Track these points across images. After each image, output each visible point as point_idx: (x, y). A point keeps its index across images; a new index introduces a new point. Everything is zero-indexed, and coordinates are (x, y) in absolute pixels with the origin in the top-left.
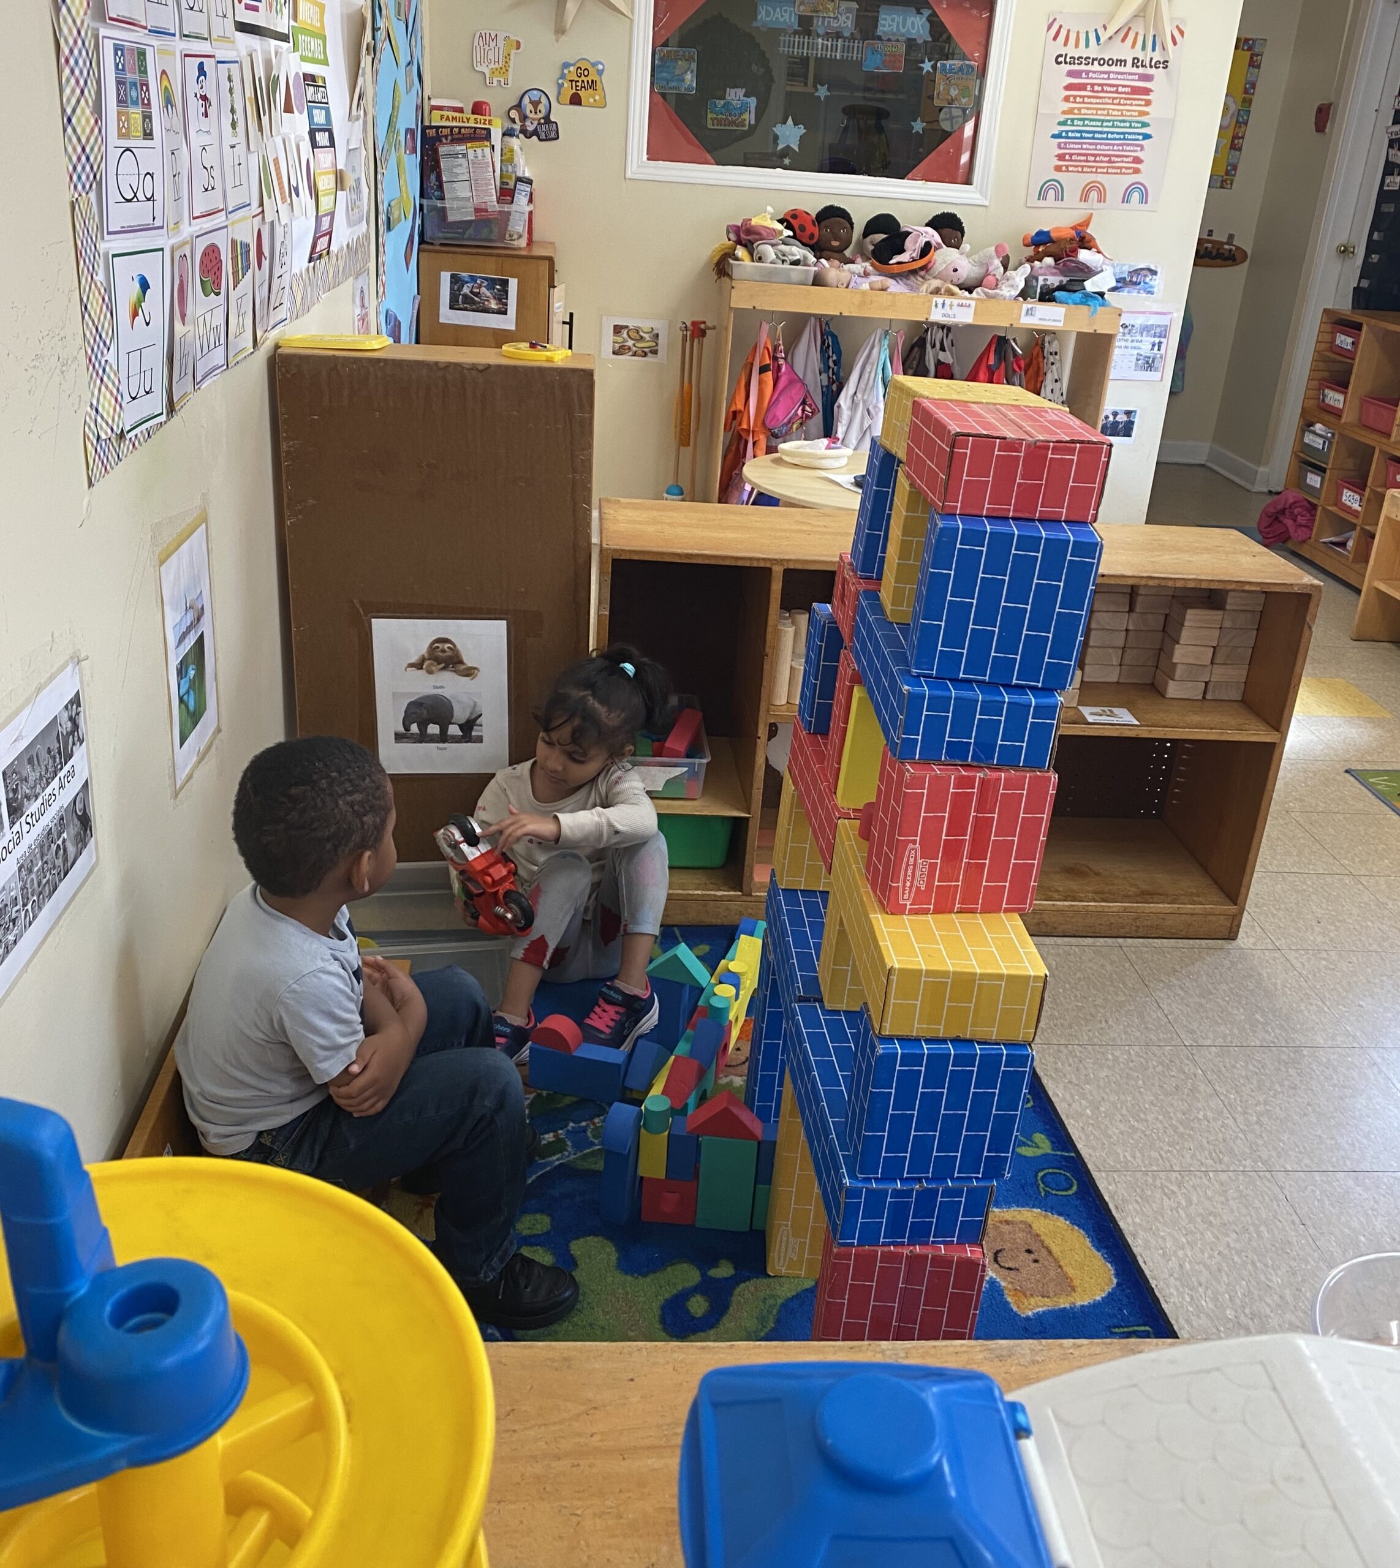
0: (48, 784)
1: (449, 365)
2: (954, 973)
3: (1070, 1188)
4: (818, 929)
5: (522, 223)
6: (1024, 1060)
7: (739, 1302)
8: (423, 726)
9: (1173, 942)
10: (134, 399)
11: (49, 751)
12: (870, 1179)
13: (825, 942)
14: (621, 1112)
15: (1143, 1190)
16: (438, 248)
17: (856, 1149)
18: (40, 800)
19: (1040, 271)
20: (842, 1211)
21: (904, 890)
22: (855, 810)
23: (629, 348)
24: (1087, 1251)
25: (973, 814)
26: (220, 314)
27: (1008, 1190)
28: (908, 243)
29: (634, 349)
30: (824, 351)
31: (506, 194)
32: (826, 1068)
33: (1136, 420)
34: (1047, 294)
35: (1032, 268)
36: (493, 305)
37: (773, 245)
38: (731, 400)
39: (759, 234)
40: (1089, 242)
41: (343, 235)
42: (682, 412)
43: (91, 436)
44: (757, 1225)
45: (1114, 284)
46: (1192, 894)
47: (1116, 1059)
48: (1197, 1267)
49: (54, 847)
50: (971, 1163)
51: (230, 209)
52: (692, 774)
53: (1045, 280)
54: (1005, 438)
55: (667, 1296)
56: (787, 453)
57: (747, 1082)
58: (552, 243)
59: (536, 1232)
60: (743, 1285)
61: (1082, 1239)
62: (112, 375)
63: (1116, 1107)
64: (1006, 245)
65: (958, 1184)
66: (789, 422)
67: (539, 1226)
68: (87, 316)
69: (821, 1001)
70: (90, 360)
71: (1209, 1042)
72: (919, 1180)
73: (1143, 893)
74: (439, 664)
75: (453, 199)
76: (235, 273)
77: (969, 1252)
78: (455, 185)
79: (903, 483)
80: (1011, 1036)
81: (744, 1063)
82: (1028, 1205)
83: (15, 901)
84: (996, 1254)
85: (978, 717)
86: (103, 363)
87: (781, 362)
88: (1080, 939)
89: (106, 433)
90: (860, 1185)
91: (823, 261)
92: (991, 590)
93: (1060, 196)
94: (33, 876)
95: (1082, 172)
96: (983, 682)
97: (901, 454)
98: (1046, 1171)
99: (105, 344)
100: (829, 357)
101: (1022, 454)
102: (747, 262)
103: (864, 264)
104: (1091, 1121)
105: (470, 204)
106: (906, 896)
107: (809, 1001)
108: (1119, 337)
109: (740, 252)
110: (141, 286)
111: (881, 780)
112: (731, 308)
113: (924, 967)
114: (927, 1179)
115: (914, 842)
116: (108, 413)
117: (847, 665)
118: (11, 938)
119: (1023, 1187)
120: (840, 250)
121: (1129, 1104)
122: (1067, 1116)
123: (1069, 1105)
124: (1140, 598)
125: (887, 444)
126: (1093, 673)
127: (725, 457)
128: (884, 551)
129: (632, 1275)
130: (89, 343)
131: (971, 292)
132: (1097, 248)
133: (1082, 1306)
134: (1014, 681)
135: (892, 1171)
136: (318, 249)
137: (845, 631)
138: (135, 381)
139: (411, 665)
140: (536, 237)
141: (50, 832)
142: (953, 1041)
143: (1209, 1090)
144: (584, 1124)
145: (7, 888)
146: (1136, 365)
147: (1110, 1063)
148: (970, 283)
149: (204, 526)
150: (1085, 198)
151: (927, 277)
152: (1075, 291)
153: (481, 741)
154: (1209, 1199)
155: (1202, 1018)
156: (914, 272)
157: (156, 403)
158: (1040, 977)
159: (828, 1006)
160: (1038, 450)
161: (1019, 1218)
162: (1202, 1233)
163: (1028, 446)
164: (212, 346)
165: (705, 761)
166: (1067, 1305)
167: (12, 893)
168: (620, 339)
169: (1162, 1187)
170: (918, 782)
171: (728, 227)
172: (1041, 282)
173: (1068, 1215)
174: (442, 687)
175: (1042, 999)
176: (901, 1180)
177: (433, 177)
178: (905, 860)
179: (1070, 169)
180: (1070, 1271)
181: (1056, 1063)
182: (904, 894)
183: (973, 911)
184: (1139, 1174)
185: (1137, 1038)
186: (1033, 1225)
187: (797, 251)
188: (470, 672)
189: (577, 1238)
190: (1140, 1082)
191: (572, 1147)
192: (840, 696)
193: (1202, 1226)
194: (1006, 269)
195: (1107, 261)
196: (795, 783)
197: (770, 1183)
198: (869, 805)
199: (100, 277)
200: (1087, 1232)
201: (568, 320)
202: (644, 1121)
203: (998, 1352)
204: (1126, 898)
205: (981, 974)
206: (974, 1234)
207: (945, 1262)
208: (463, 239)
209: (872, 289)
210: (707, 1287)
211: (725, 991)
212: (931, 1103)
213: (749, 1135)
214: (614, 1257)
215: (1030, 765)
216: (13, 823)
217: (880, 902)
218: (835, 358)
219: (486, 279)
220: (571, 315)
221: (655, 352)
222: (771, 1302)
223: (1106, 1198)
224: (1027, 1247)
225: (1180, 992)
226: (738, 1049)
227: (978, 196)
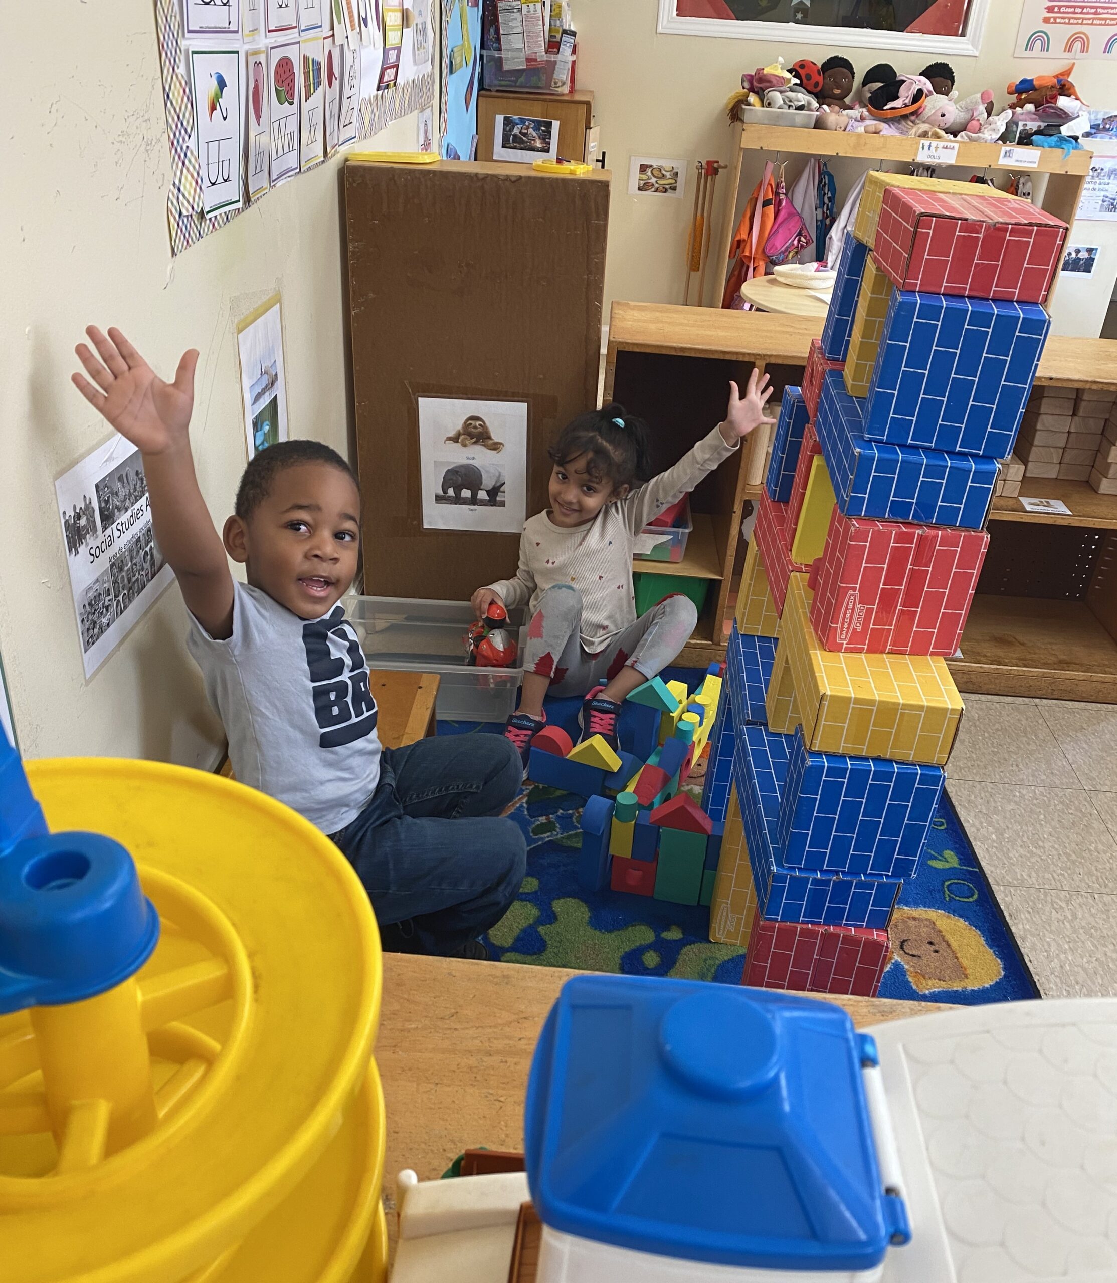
0: (137, 501)
1: (486, 177)
2: (880, 702)
3: (972, 896)
4: (768, 668)
5: (566, 72)
6: (936, 780)
7: (684, 960)
8: (458, 491)
9: (1082, 705)
10: (213, 184)
11: (137, 473)
12: (794, 868)
13: (772, 678)
14: (597, 803)
15: (1034, 903)
16: (494, 93)
17: (784, 843)
18: (129, 513)
19: (1021, 117)
20: (769, 891)
21: (842, 631)
22: (806, 566)
23: (653, 185)
24: (981, 948)
25: (909, 567)
26: (294, 121)
27: (917, 894)
28: (903, 90)
29: (657, 186)
30: (820, 189)
31: (553, 46)
32: (765, 779)
33: (1097, 258)
34: (1025, 138)
35: (1014, 114)
36: (539, 144)
37: (781, 92)
38: (737, 230)
39: (770, 81)
40: (1069, 89)
41: (408, 72)
42: (695, 240)
43: (174, 211)
44: (702, 903)
45: (1088, 129)
46: (1105, 665)
47: (1022, 796)
48: (1076, 969)
49: (142, 553)
50: (883, 862)
51: (303, 27)
52: (676, 542)
53: (1025, 125)
54: (966, 219)
55: (627, 950)
56: (781, 274)
57: (704, 790)
58: (592, 92)
59: (527, 891)
60: (689, 947)
61: (977, 938)
62: (193, 160)
63: (1019, 836)
64: (991, 91)
65: (869, 879)
66: (786, 250)
67: (529, 886)
68: (169, 104)
69: (766, 725)
70: (173, 144)
71: (1106, 788)
72: (837, 873)
73: (1061, 662)
74: (472, 438)
75: (508, 50)
76: (307, 87)
77: (876, 935)
78: (510, 37)
79: (870, 267)
80: (925, 759)
81: (703, 776)
82: (934, 907)
83: (108, 592)
84: (903, 943)
85: (921, 479)
86: (184, 148)
87: (782, 197)
88: (1001, 697)
89: (187, 211)
90: (785, 872)
91: (825, 107)
92: (943, 362)
93: (1045, 47)
94: (124, 574)
95: (1069, 23)
96: (929, 448)
97: (870, 241)
98: (952, 881)
99: (186, 131)
100: (825, 194)
101: (981, 236)
102: (758, 107)
103: (861, 110)
104: (995, 845)
105: (523, 54)
106: (843, 637)
107: (756, 725)
108: (1088, 179)
109: (753, 98)
110: (218, 83)
111: (829, 535)
112: (741, 149)
113: (853, 696)
114: (843, 872)
115: (854, 589)
116: (189, 194)
117: (810, 437)
118: (105, 621)
119: (930, 891)
120: (841, 98)
121: (1030, 834)
122: (975, 839)
123: (978, 830)
124: (1083, 404)
125: (860, 235)
126: (1035, 470)
127: (728, 281)
128: (850, 336)
129: (600, 930)
130: (171, 128)
131: (955, 136)
132: (1075, 94)
133: (973, 990)
134: (958, 449)
135: (814, 863)
136: (385, 79)
137: (811, 407)
138: (213, 168)
139: (449, 439)
140: (577, 86)
141: (138, 540)
142: (874, 759)
143: (1102, 827)
144: (570, 812)
145: (100, 580)
146: (1102, 206)
147: (1017, 799)
148: (955, 128)
149: (278, 305)
150: (1069, 48)
151: (918, 121)
152: (1051, 135)
153: (504, 506)
154: (1092, 915)
155: (1103, 768)
156: (905, 117)
157: (233, 191)
158: (958, 710)
159: (771, 729)
160: (999, 229)
161: (925, 916)
162: (1083, 942)
163: (988, 227)
164: (286, 150)
165: (687, 531)
166: (960, 989)
167: (105, 586)
168: (644, 177)
169: (1052, 903)
170: (861, 536)
171: (744, 75)
172: (1020, 128)
173: (967, 918)
174: (474, 458)
175: (957, 729)
176: (821, 871)
177: (492, 30)
178: (845, 605)
179: (1058, 20)
180: (965, 962)
181: (969, 796)
182: (841, 634)
183: (902, 653)
184: (1032, 891)
185: (1043, 780)
186: (937, 923)
187: (803, 98)
188: (496, 447)
189: (559, 898)
190: (1042, 817)
191: (560, 829)
192: (801, 466)
193: (1084, 937)
194: (989, 115)
195: (1084, 108)
196: (758, 545)
197: (716, 870)
198: (819, 560)
199: (181, 70)
200: (982, 933)
201: (601, 159)
202: (616, 811)
203: (882, 1009)
204: (1045, 665)
205: (903, 704)
206: (882, 921)
207: (855, 941)
208: (516, 86)
209: (866, 132)
210: (659, 945)
211: (692, 718)
212: (851, 809)
213: (701, 829)
214: (587, 915)
215: (965, 525)
216: (105, 528)
217: (820, 640)
218: (830, 195)
219: (533, 121)
220: (604, 154)
221: (674, 189)
222: (712, 962)
223: (1002, 907)
224: (929, 940)
225: (1085, 746)
226: (700, 765)
227: (970, 47)
